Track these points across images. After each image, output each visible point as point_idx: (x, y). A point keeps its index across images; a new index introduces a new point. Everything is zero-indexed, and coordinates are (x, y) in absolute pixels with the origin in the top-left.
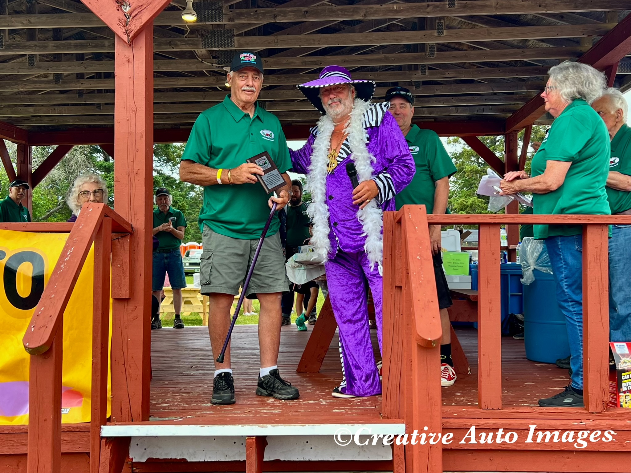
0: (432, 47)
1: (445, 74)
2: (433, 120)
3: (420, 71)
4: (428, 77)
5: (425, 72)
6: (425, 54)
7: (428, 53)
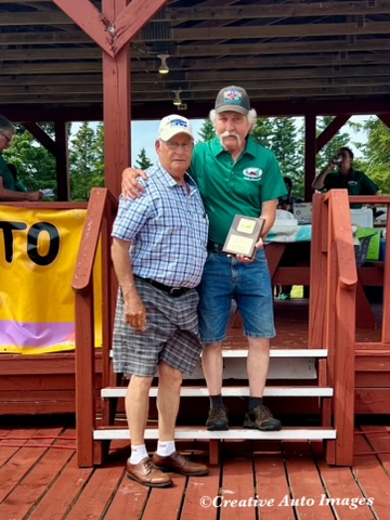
0: (352, 37)
1: (363, 59)
2: (350, 98)
3: (340, 57)
4: (347, 60)
5: (345, 58)
6: (346, 42)
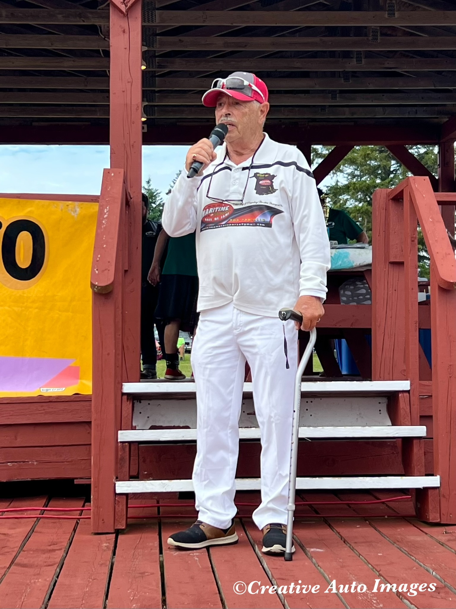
0: (375, 29)
1: (384, 64)
2: (352, 123)
3: (355, 60)
4: (365, 66)
5: (361, 61)
6: (367, 39)
7: (370, 38)
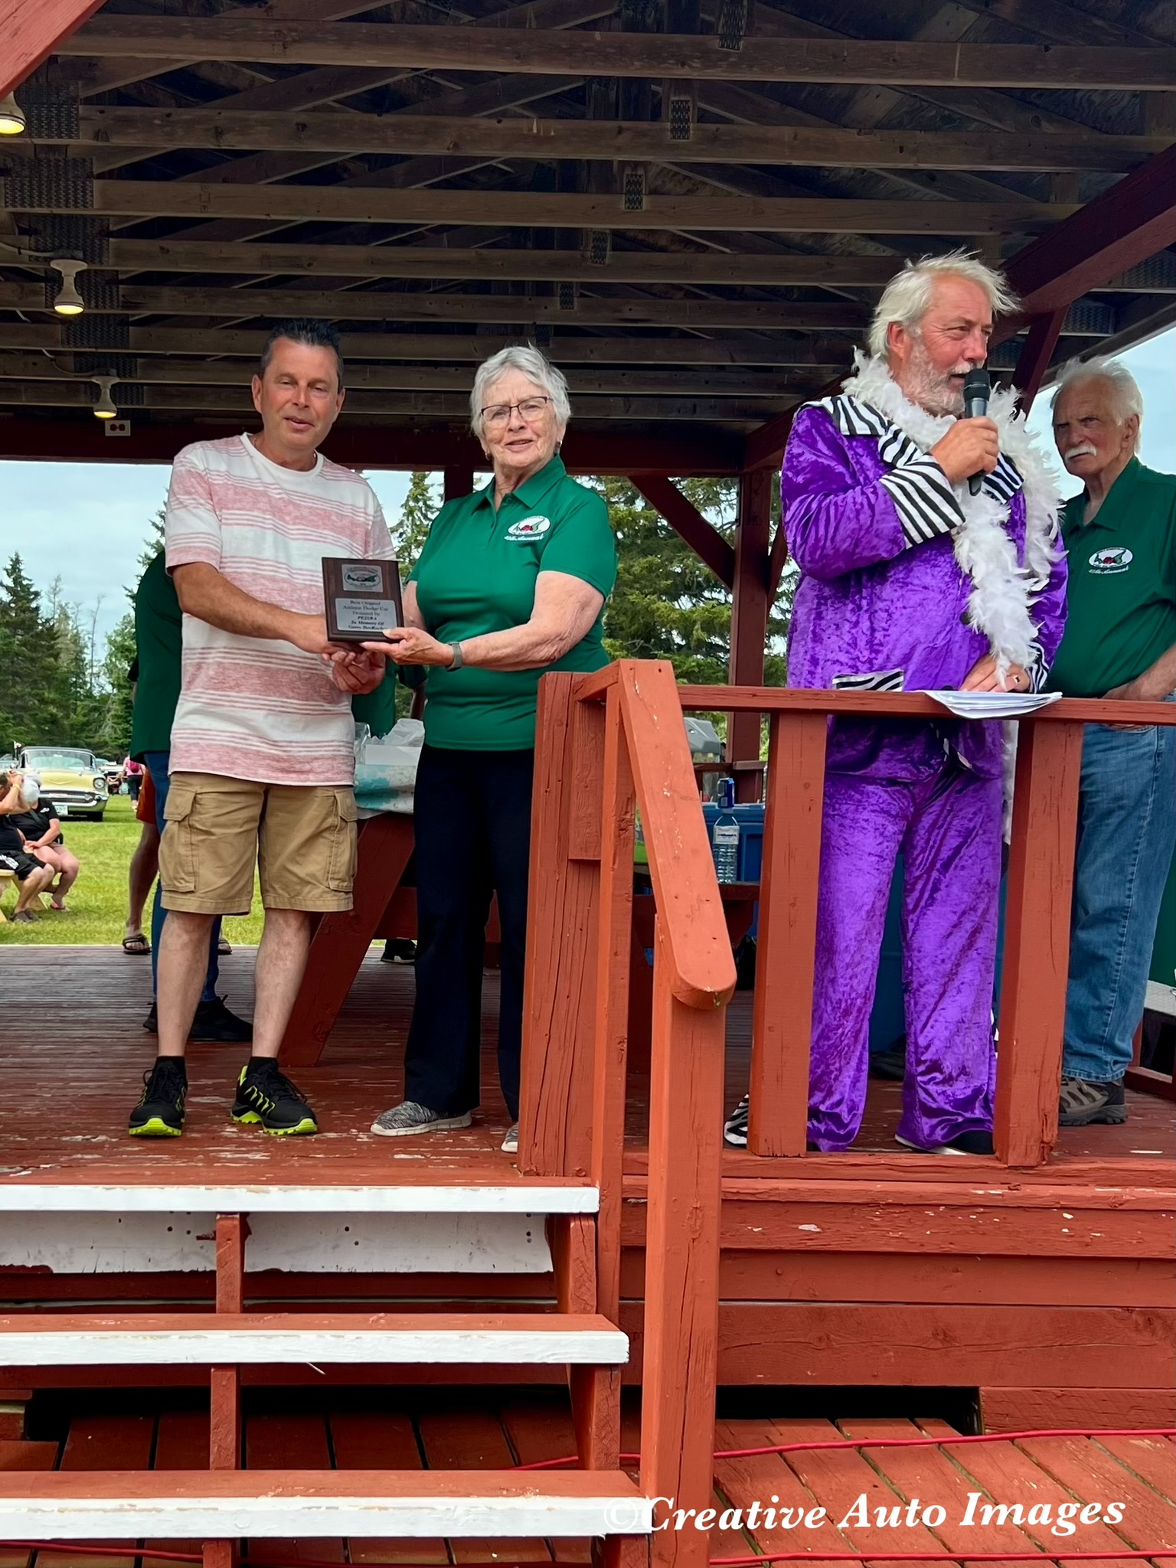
0: (600, 237)
1: (620, 311)
3: (558, 299)
4: (577, 314)
5: (572, 303)
6: (583, 256)
7: (589, 254)
